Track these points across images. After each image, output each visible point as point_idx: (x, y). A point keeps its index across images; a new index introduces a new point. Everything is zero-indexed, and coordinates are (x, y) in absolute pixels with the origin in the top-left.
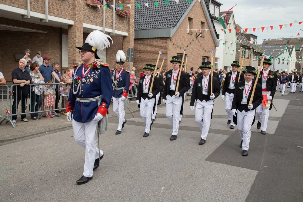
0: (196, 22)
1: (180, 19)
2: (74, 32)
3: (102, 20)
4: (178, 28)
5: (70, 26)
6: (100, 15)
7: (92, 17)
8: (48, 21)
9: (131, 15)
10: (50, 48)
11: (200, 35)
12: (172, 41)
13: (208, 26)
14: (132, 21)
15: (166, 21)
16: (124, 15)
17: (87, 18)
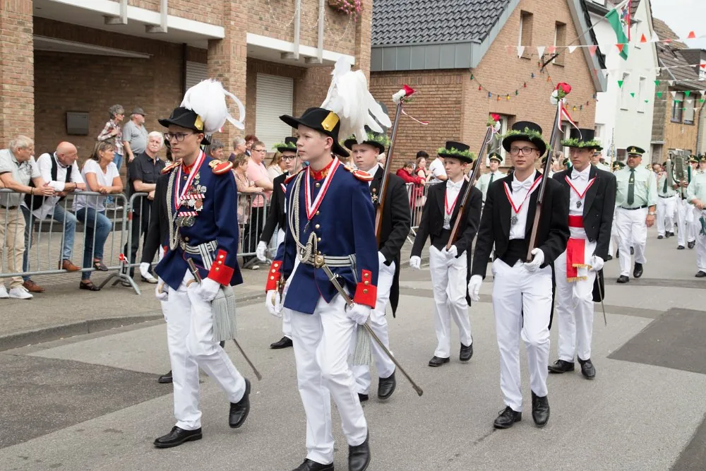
0: (543, 24)
1: (498, 18)
2: (223, 58)
3: (293, 24)
4: (494, 42)
5: (214, 42)
6: (288, 9)
7: (267, 15)
8: (166, 31)
9: (364, 6)
10: (156, 100)
11: (553, 61)
12: (476, 80)
13: (578, 36)
14: (367, 23)
15: (459, 23)
16: (347, 8)
17: (256, 18)
